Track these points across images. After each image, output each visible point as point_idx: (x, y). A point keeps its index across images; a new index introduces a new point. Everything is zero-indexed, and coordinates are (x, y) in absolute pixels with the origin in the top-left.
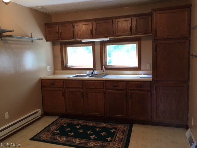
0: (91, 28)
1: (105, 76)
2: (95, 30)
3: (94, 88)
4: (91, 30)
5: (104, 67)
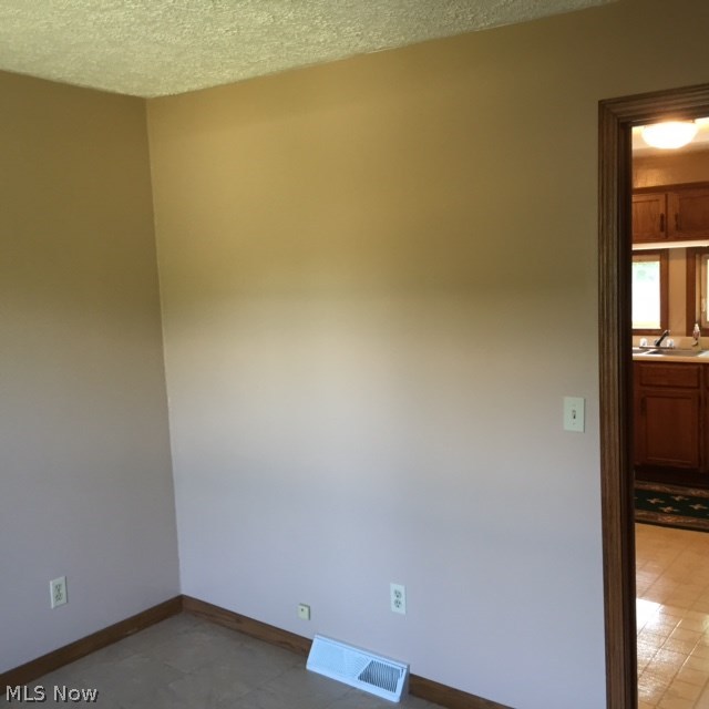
0: (662, 211)
1: (700, 352)
2: (676, 217)
3: (669, 386)
4: (662, 217)
5: (697, 327)
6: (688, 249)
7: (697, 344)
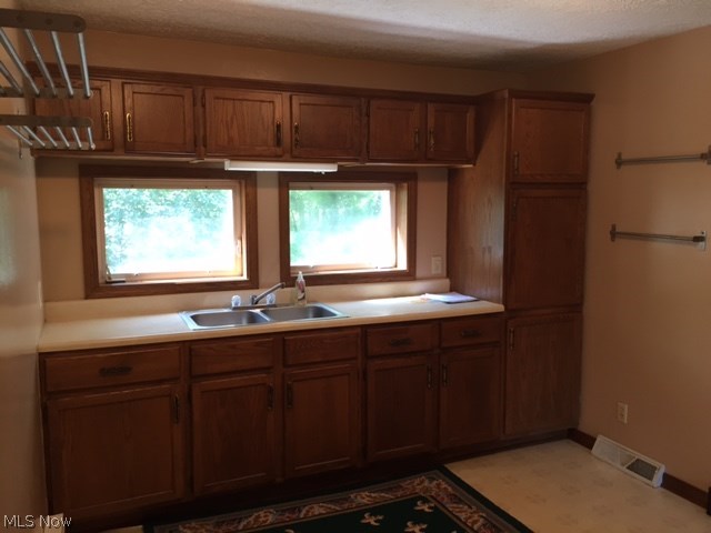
0: (278, 117)
2: (296, 128)
4: (279, 126)
5: (301, 276)
6: (280, 173)
7: (304, 298)
